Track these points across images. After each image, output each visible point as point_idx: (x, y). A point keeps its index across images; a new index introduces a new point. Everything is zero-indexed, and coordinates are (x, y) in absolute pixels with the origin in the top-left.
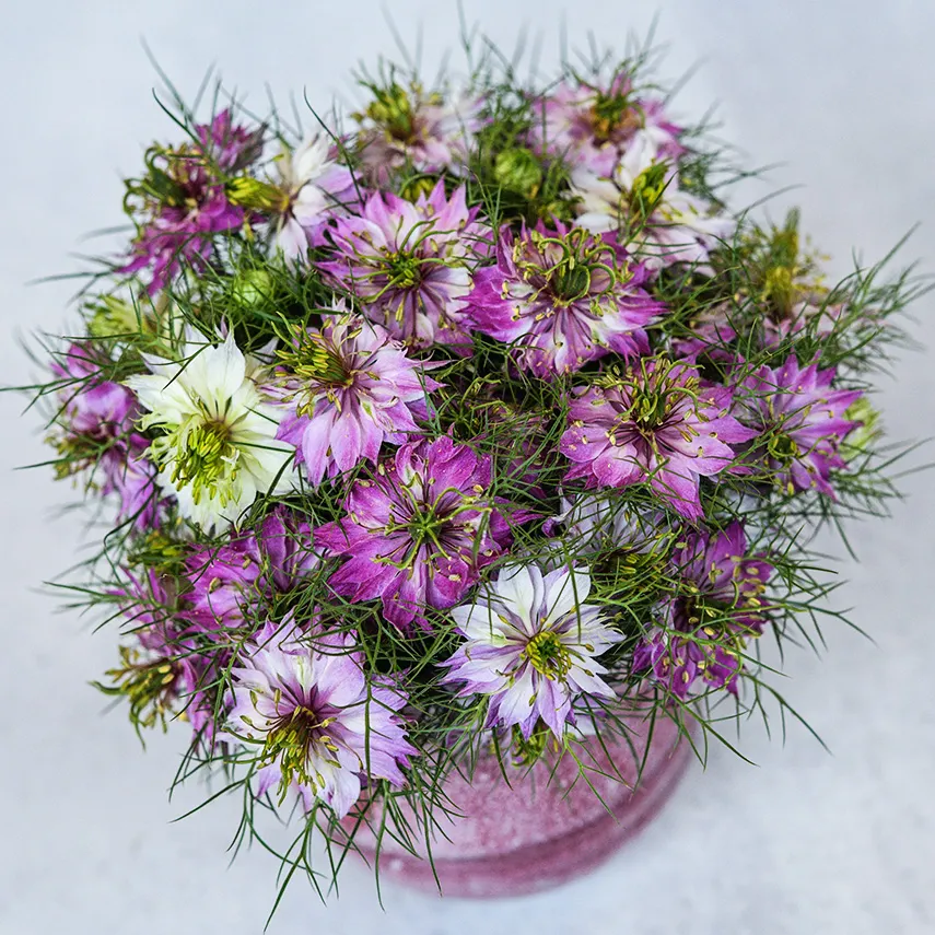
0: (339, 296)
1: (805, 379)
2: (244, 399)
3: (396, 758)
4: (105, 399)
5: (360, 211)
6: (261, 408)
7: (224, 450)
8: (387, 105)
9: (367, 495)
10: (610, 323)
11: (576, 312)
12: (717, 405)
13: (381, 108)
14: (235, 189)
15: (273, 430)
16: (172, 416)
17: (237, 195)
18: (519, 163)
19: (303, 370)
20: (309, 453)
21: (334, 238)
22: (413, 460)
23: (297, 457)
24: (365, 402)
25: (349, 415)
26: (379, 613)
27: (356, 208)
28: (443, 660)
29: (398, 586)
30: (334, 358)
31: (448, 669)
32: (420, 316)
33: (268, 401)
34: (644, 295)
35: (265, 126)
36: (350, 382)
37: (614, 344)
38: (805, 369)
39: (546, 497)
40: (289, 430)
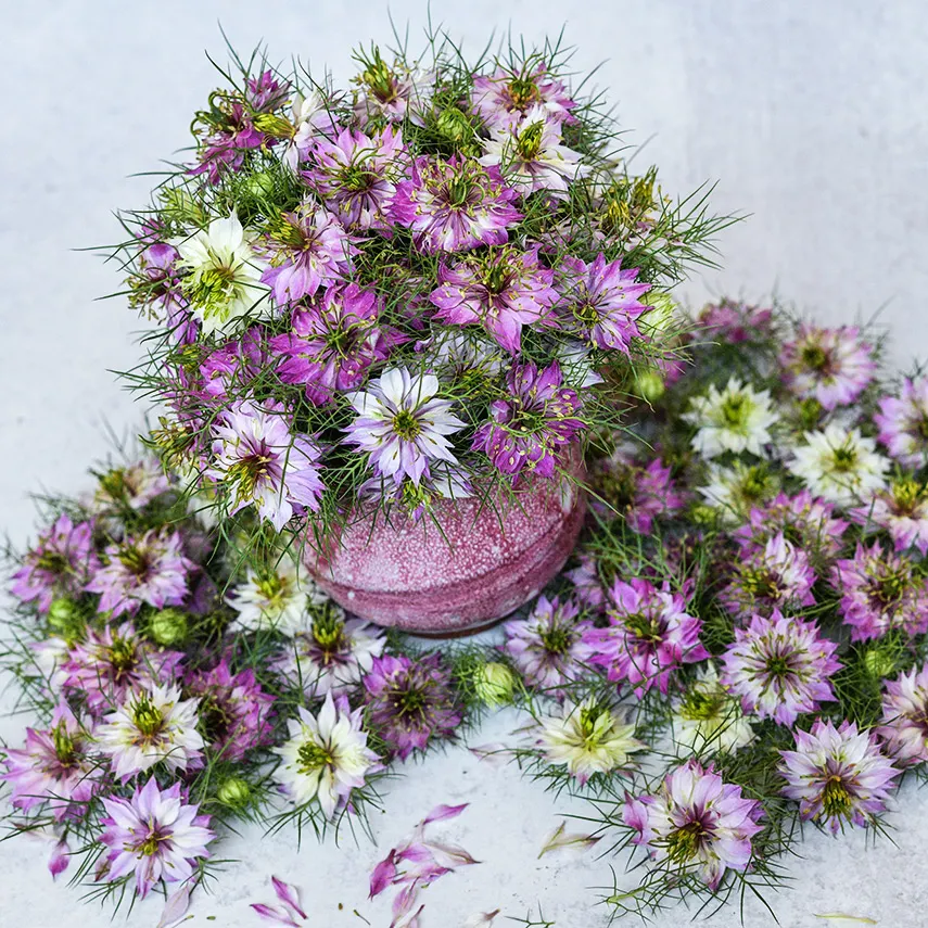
0: (308, 193)
1: (609, 272)
2: (243, 253)
3: (314, 492)
4: (164, 256)
5: (335, 141)
6: (251, 261)
7: (225, 285)
8: (374, 74)
9: (306, 318)
10: (483, 224)
11: (463, 215)
12: (543, 281)
13: (369, 76)
14: (259, 121)
15: (258, 276)
16: (196, 263)
17: (260, 124)
18: (451, 118)
19: (275, 235)
20: (279, 291)
21: (315, 156)
22: (336, 297)
23: (271, 295)
24: (313, 260)
25: (303, 267)
26: (303, 393)
27: (333, 138)
28: (344, 427)
29: (319, 378)
30: (296, 231)
31: (347, 434)
32: (364, 211)
33: (258, 256)
34: (513, 208)
35: (290, 84)
36: (307, 247)
37: (485, 237)
38: (609, 265)
39: (421, 329)
40: (268, 277)
